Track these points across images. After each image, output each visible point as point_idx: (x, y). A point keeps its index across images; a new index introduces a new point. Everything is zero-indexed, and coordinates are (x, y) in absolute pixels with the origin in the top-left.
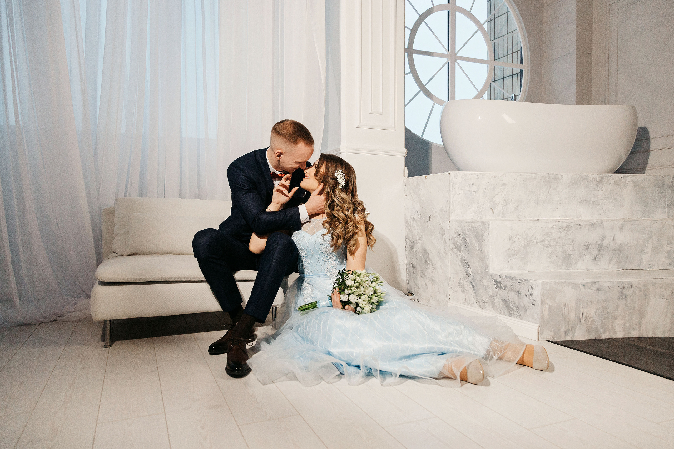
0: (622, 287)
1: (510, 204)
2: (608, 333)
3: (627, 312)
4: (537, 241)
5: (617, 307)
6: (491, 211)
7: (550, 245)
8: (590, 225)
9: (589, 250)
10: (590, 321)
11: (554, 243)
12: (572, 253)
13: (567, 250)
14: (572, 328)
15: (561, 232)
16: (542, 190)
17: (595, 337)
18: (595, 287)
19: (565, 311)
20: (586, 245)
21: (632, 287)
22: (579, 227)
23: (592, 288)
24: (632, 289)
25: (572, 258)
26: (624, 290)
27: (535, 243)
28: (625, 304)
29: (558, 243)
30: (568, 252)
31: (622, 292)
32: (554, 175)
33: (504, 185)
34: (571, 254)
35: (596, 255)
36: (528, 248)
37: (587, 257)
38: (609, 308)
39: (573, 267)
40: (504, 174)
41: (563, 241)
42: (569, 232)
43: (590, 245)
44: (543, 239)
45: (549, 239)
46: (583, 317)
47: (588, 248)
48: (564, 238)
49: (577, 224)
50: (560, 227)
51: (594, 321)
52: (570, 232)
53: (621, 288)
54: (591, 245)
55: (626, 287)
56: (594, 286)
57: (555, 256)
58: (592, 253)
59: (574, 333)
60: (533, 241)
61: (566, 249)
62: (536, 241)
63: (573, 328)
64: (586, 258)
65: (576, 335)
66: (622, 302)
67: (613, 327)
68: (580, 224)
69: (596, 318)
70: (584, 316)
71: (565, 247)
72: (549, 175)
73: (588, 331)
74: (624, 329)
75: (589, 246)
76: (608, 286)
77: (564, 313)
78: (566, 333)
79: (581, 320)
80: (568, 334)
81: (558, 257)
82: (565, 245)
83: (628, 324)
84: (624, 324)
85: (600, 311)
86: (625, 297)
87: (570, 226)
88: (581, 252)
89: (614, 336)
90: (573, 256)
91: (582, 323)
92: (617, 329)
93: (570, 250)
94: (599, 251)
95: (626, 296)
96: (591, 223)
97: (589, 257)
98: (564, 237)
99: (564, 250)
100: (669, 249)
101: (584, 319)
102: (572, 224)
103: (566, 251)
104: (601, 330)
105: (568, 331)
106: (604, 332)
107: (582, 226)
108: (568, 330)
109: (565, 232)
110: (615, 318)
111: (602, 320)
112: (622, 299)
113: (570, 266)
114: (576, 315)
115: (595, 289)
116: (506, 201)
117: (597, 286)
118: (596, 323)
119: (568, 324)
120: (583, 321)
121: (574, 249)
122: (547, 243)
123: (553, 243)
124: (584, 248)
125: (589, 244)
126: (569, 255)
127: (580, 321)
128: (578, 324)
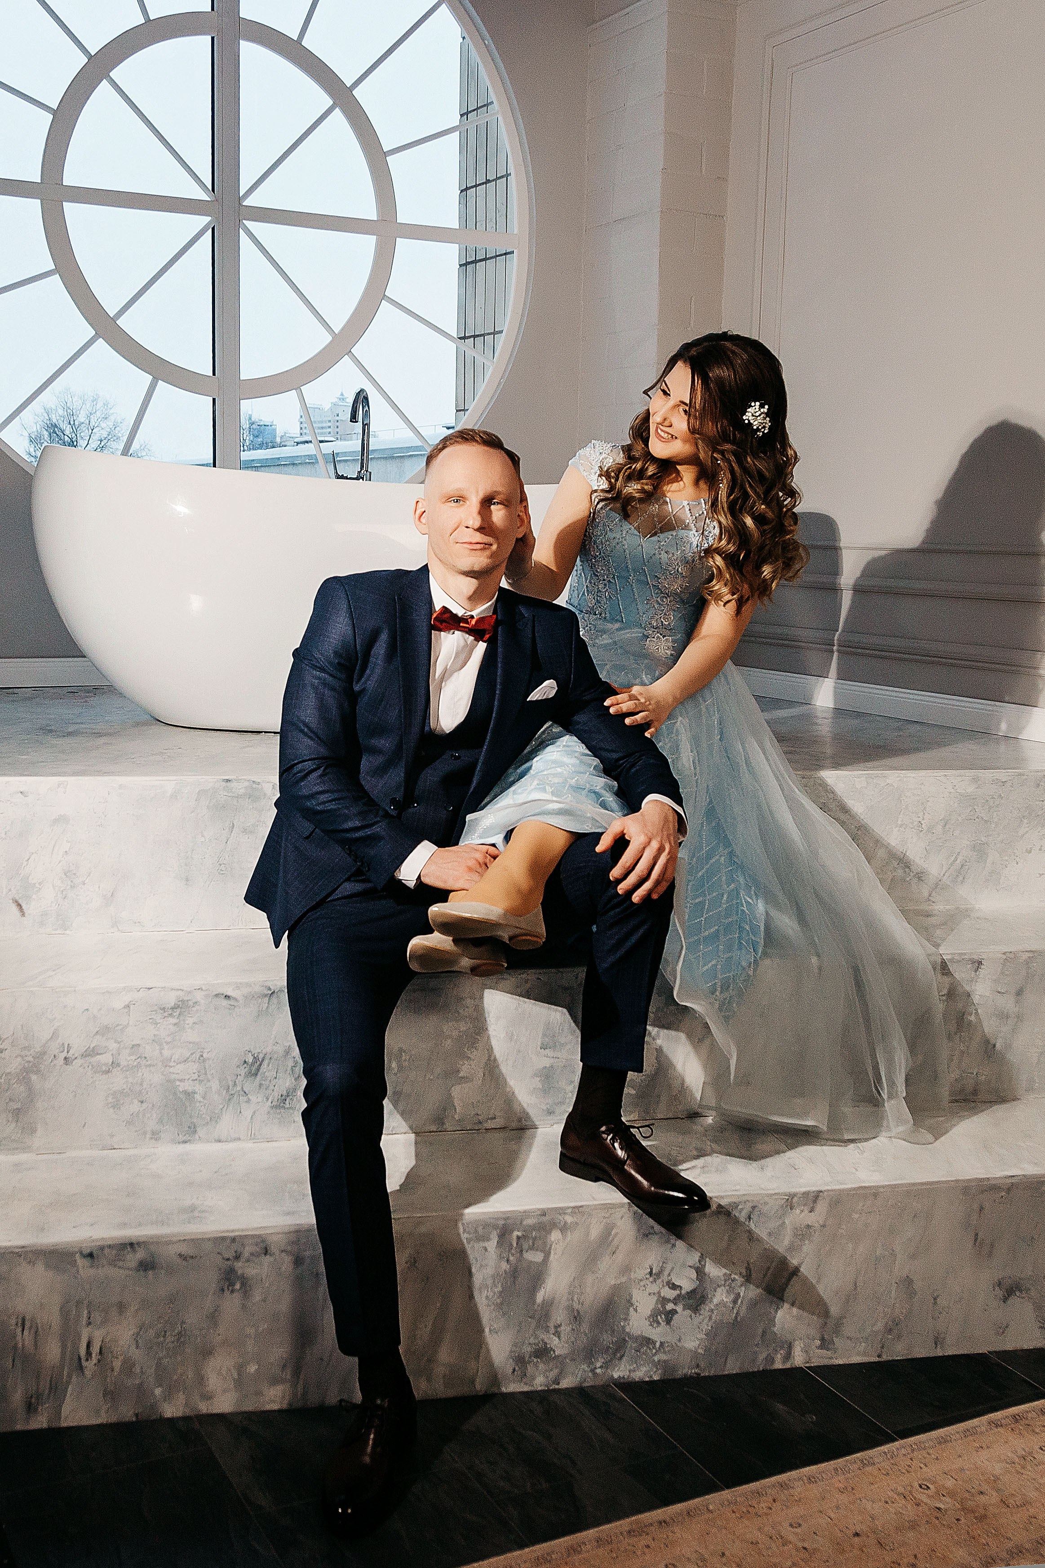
0: (230, 1254)
1: (84, 884)
2: (181, 1398)
3: (251, 1331)
4: (70, 1055)
5: (213, 1318)
6: (14, 909)
7: (118, 1065)
8: (266, 995)
9: (259, 1076)
10: (117, 1364)
11: (133, 1058)
12: (199, 1089)
13: (181, 1081)
14: (51, 1388)
15: (157, 1024)
16: (203, 836)
17: (137, 1415)
18: (133, 1259)
19: (25, 1339)
20: (250, 1059)
21: (266, 1251)
22: (225, 1003)
23: (121, 1264)
24: (268, 1259)
25: (198, 1104)
26: (238, 1265)
27: (62, 1062)
28: (244, 1307)
29: (145, 1058)
30: (182, 1086)
31: (231, 1271)
32: (246, 784)
33: (61, 820)
34: (195, 1093)
35: (285, 1093)
36: (34, 1077)
37: (253, 1098)
38: (183, 1322)
39: (201, 1132)
40: (59, 785)
41: (163, 1051)
42: (187, 1022)
43: (263, 1060)
44: (92, 1046)
45: (113, 1046)
46: (89, 1354)
47: (258, 1070)
48: (167, 1043)
49: (217, 995)
50: (156, 1008)
51: (128, 1366)
52: (190, 1021)
53: (226, 1256)
54: (266, 1062)
55: (246, 1254)
56: (130, 1256)
57: (136, 1102)
58: (272, 1087)
59: (60, 1406)
60: (55, 1056)
61: (177, 1077)
62: (64, 1054)
63: (57, 1389)
64: (248, 1101)
65: (66, 1410)
66: (231, 1303)
67: (201, 1379)
68: (229, 994)
69: (136, 1354)
70: (95, 1350)
71: (171, 1070)
72: (228, 784)
73: (111, 1395)
74: (239, 1383)
75: (260, 1065)
76: (180, 1255)
77: (20, 1345)
78: (31, 1408)
79: (84, 1364)
80: (36, 1410)
81: (145, 1105)
82: (172, 1064)
83: (252, 1368)
84: (240, 1368)
85: (151, 1333)
86: (243, 1285)
87: (190, 1003)
88: (231, 1084)
89: (204, 1408)
90: (204, 1098)
91: (88, 1373)
92: (213, 1382)
93: (193, 1080)
94: (296, 1079)
95: (245, 1282)
96: (270, 989)
97: (260, 1100)
98: (169, 1039)
99: (169, 1081)
100: (547, 1062)
101: (94, 1360)
102: (199, 996)
103: (178, 1083)
104: (158, 1391)
105: (38, 1398)
106: (168, 1396)
107: (235, 999)
108: (39, 1396)
109: (175, 1021)
110: (207, 1352)
111: (160, 1359)
112: (232, 1291)
113: (193, 1130)
114: (64, 1347)
115: (133, 1264)
116: (68, 874)
117: (140, 1254)
118: (137, 1370)
119: (38, 1377)
120: (90, 1366)
121: (206, 1074)
122: (106, 1058)
123: (129, 1059)
124: (243, 1071)
125: (261, 1056)
126: (189, 1095)
127: (81, 1368)
128: (74, 1377)
